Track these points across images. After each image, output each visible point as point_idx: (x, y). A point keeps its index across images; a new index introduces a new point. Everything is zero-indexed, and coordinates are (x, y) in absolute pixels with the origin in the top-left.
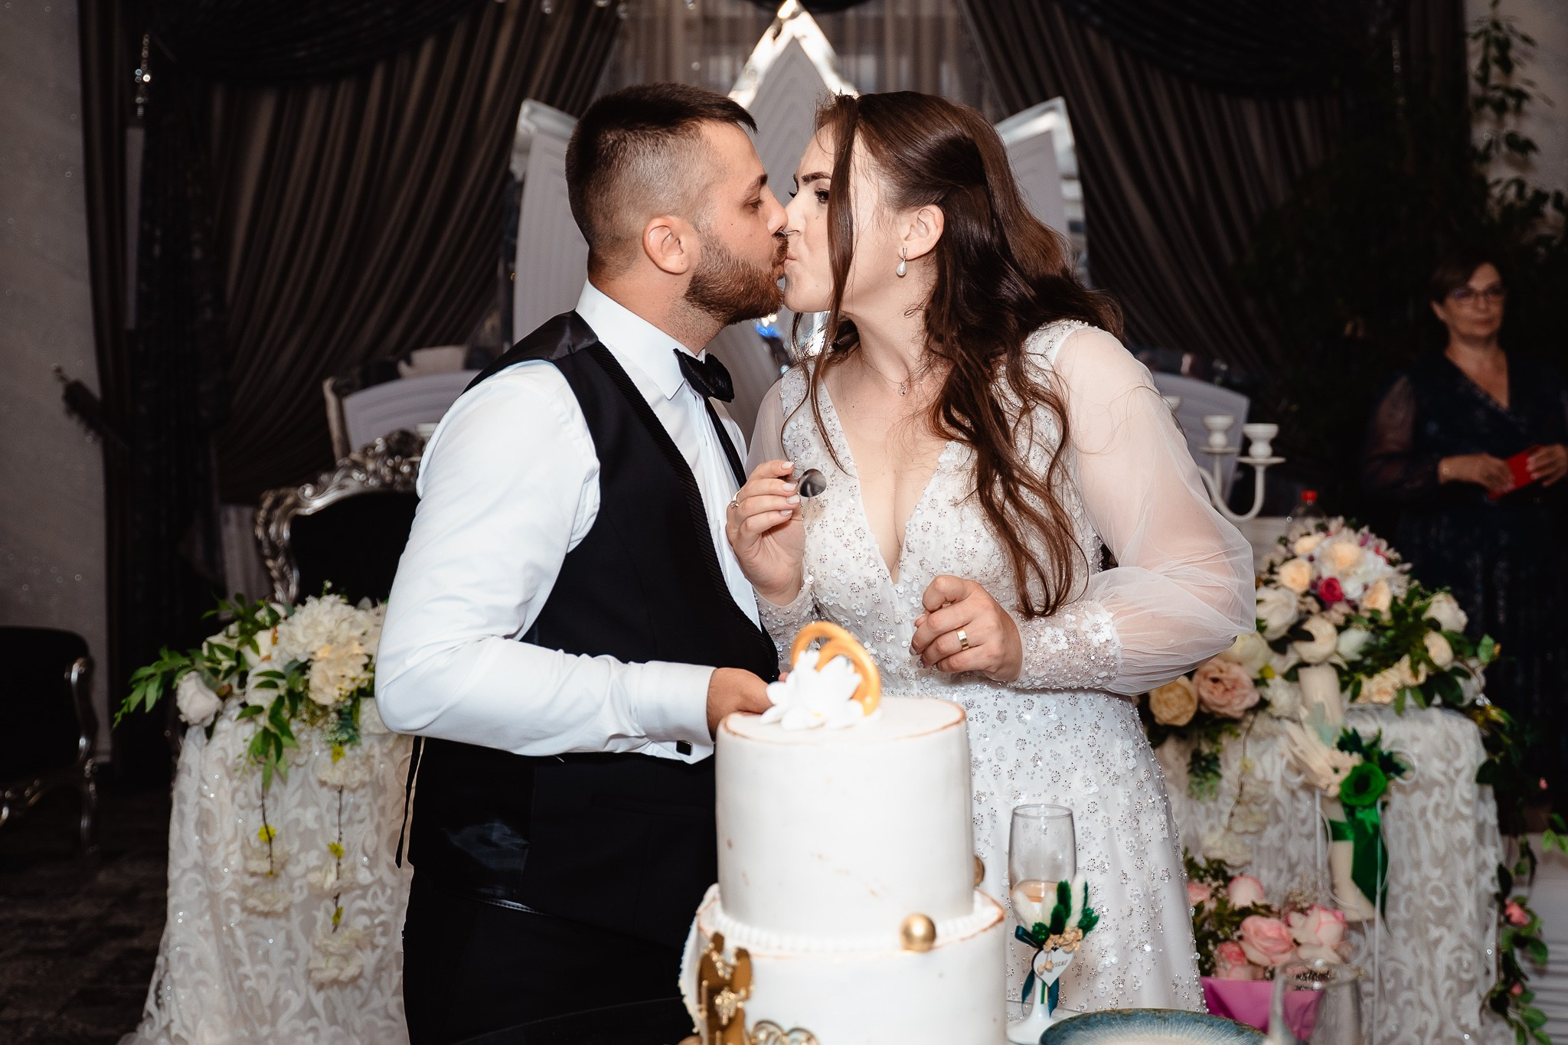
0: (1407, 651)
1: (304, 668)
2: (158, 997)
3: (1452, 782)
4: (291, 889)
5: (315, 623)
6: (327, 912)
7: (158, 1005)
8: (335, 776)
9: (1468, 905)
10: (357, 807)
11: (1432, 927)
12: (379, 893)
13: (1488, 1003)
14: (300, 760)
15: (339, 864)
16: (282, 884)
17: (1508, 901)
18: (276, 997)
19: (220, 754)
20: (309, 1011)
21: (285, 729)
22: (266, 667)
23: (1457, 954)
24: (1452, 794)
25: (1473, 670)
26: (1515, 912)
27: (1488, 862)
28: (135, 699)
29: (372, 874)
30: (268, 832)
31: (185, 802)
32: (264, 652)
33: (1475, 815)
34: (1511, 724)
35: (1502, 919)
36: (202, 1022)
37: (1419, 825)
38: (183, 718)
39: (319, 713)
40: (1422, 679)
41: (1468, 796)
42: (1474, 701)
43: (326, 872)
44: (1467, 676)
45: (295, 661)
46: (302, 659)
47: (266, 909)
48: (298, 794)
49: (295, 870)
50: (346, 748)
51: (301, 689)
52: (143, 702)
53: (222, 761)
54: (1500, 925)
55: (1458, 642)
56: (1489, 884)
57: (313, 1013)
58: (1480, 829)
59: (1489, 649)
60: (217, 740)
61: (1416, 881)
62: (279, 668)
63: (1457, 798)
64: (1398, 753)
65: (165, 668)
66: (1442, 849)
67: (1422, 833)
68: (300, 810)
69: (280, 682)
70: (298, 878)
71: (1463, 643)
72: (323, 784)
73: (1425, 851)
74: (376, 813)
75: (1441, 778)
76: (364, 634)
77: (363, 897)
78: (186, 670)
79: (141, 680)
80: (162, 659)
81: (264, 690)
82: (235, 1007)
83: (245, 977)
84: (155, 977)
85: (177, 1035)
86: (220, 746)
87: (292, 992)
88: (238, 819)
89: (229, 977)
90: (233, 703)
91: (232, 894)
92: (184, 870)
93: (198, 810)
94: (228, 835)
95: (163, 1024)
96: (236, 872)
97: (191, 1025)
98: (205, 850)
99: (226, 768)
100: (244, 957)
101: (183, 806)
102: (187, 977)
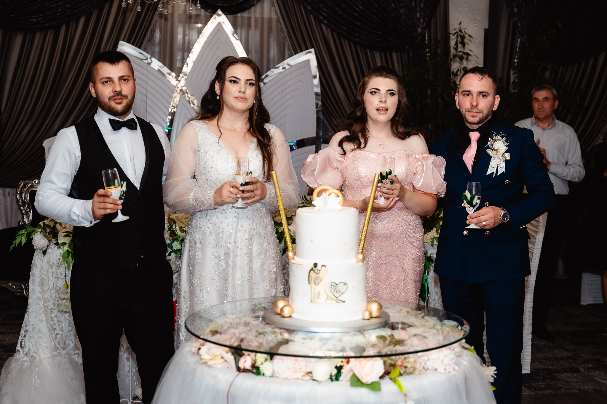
2: (21, 344)
7: (22, 347)
22: (64, 230)
28: (17, 241)
31: (35, 276)
36: (40, 351)
38: (35, 248)
52: (21, 242)
53: (48, 262)
60: (47, 255)
64: (432, 256)
65: (29, 231)
78: (35, 232)
79: (20, 235)
80: (27, 228)
82: (53, 345)
83: (57, 334)
84: (20, 338)
85: (32, 355)
86: (48, 257)
87: (70, 341)
88: (54, 282)
89: (51, 334)
90: (52, 243)
91: (53, 307)
92: (34, 299)
93: (40, 278)
94: (51, 287)
95: (25, 352)
96: (53, 300)
97: (37, 352)
98: (43, 292)
99: (50, 265)
100: (57, 327)
101: (34, 278)
102: (35, 335)
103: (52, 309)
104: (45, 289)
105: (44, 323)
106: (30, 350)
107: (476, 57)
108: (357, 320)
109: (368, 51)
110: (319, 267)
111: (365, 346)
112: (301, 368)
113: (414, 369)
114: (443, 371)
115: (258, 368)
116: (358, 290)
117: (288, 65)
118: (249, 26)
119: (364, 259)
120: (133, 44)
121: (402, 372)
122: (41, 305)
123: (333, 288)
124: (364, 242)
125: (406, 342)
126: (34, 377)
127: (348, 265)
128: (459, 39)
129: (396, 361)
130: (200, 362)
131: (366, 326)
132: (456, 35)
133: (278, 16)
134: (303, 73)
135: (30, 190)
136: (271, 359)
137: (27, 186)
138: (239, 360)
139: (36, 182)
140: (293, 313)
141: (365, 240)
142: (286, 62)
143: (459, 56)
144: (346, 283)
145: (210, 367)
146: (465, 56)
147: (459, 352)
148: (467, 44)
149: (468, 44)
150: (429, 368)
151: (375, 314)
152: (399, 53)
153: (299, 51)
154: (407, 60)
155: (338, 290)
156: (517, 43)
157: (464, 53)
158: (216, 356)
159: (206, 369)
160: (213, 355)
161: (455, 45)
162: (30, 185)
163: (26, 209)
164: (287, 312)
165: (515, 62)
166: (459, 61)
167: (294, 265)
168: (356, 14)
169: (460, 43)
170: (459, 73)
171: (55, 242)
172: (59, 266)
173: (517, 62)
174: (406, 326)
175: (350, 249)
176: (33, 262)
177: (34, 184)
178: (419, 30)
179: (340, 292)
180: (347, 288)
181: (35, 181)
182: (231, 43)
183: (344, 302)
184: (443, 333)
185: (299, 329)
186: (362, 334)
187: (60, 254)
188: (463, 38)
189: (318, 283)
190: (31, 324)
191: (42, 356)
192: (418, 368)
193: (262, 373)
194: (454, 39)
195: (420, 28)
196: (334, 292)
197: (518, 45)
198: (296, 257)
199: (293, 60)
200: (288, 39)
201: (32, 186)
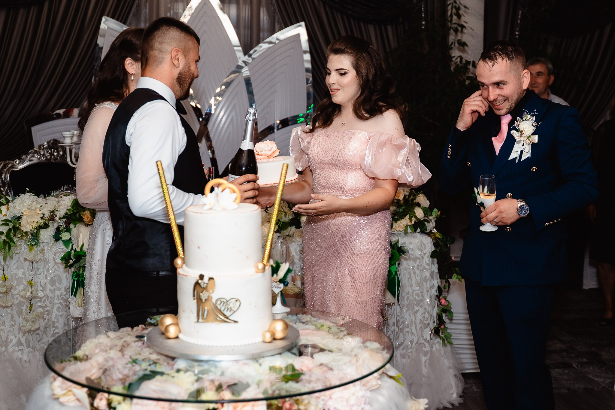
0: (408, 213)
1: (19, 218)
3: (423, 257)
4: (13, 298)
5: (23, 202)
6: (27, 306)
8: (31, 257)
9: (428, 299)
10: (38, 269)
11: (415, 307)
12: (46, 300)
13: (433, 331)
14: (17, 252)
15: (31, 288)
16: (10, 297)
17: (441, 297)
18: (7, 338)
20: (19, 343)
21: (12, 240)
22: (4, 218)
23: (423, 315)
24: (423, 261)
25: (431, 220)
26: (443, 301)
27: (435, 284)
29: (44, 293)
30: (5, 277)
32: (4, 213)
33: (430, 269)
34: (443, 238)
35: (439, 304)
37: (412, 272)
39: (24, 235)
40: (413, 223)
41: (428, 262)
42: (431, 231)
43: (27, 291)
44: (428, 222)
45: (16, 216)
46: (18, 215)
47: (4, 305)
48: (16, 264)
49: (15, 292)
50: (35, 247)
51: (18, 226)
54: (438, 305)
55: (426, 210)
56: (434, 292)
57: (21, 344)
58: (432, 274)
59: (436, 212)
61: (411, 291)
62: (9, 219)
63: (424, 263)
64: (404, 247)
66: (419, 280)
67: (412, 275)
68: (17, 270)
69: (10, 224)
70: (16, 295)
71: (427, 211)
72: (26, 260)
73: (414, 281)
74: (45, 271)
75: (420, 256)
76: (41, 207)
77: (40, 301)
81: (4, 226)
87: (13, 337)
107: (471, 29)
108: (255, 343)
109: (362, 24)
110: (206, 279)
116: (255, 306)
117: (277, 39)
120: (117, 20)
123: (223, 306)
125: (302, 377)
128: (454, 10)
129: (283, 403)
130: (52, 397)
131: (265, 352)
132: (451, 6)
134: (293, 48)
135: (10, 171)
136: (131, 400)
137: (8, 166)
138: (94, 398)
139: (17, 162)
140: (180, 332)
142: (275, 36)
143: (454, 28)
144: (238, 300)
145: (61, 404)
146: (460, 29)
147: (376, 384)
148: (462, 16)
149: (464, 16)
150: (331, 409)
151: (279, 335)
152: (394, 26)
153: (289, 24)
154: (402, 33)
155: (229, 307)
156: (519, 14)
157: (459, 25)
158: (70, 391)
161: (449, 16)
162: (10, 165)
163: (7, 189)
164: (172, 331)
165: (516, 35)
166: (454, 34)
169: (455, 14)
170: (453, 46)
173: (518, 35)
174: (316, 351)
175: (247, 257)
177: (15, 164)
179: (231, 310)
180: (240, 305)
181: (15, 161)
182: (218, 17)
183: (237, 322)
184: (357, 361)
186: (257, 361)
188: (458, 9)
189: (206, 300)
194: (448, 11)
196: (224, 310)
197: (520, 17)
198: (184, 266)
199: (283, 34)
200: (278, 12)
201: (13, 167)
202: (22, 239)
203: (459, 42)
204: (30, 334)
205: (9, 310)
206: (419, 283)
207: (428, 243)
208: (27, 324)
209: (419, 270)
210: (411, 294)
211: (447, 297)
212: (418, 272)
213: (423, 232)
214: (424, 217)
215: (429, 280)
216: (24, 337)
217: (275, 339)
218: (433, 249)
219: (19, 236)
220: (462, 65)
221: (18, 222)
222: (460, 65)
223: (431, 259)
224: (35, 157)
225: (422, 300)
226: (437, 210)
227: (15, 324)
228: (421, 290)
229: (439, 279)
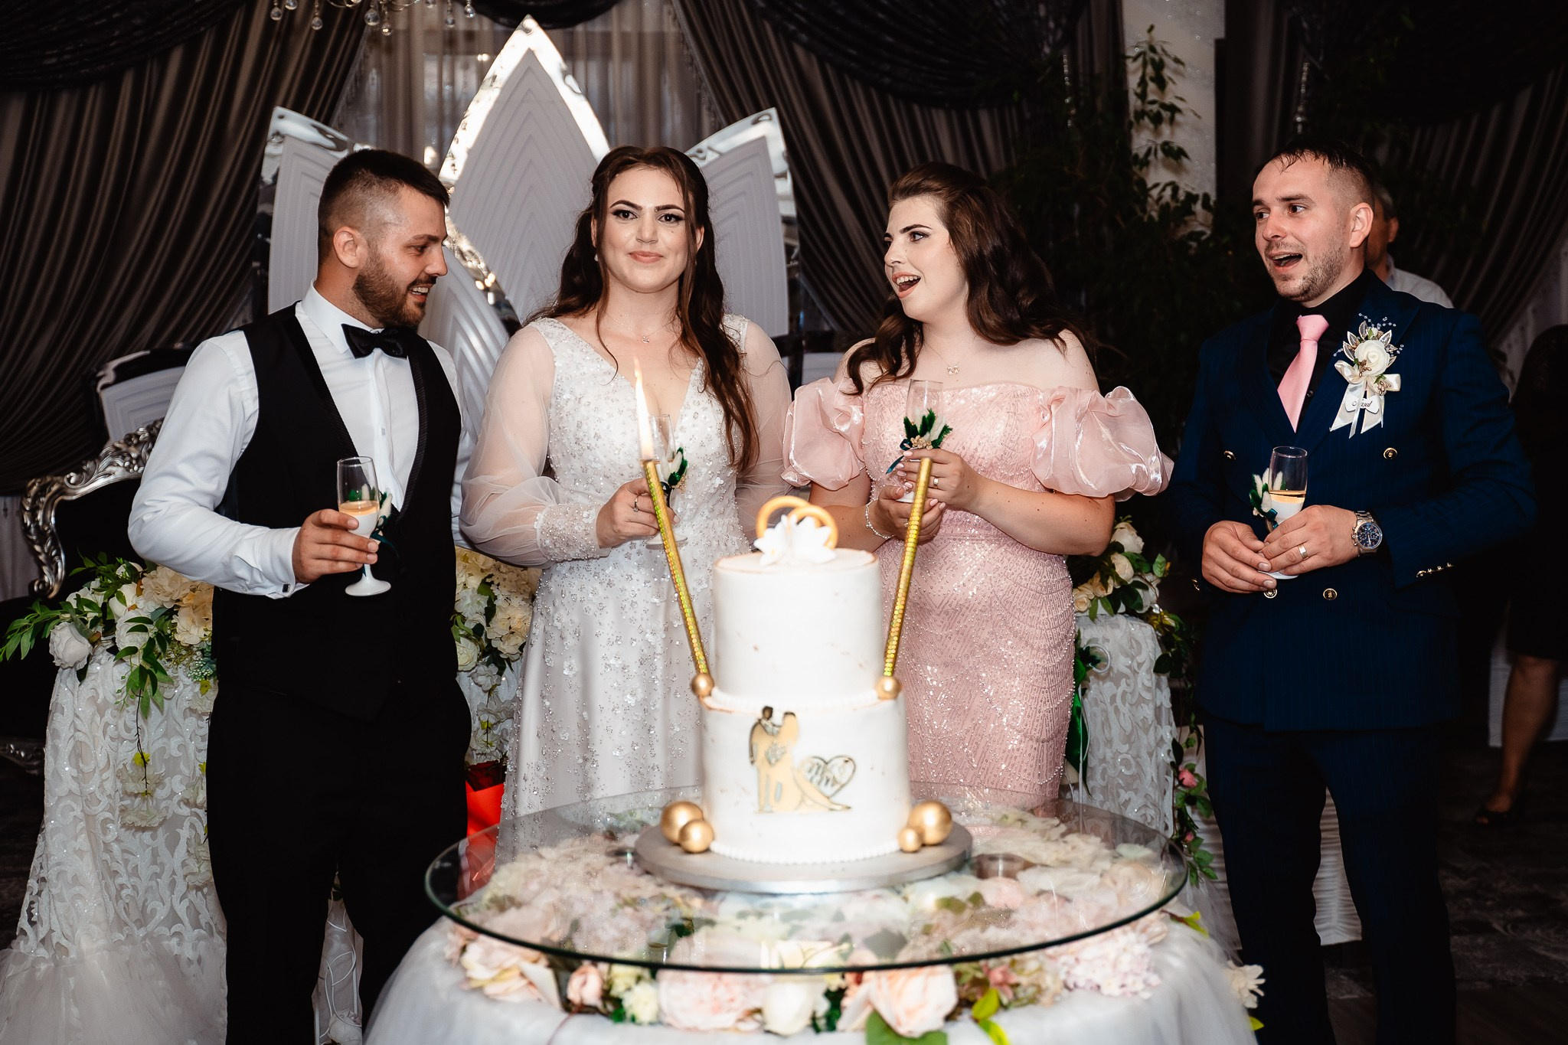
0: (1098, 570)
1: (171, 613)
2: (31, 915)
3: (1135, 673)
7: (32, 923)
8: (204, 705)
9: (1150, 771)
11: (1122, 791)
13: (1167, 848)
14: (171, 694)
16: (155, 804)
17: (1181, 768)
19: (91, 693)
20: (173, 918)
21: (159, 668)
22: (133, 615)
23: (1143, 812)
24: (1136, 683)
25: (1150, 583)
26: (1186, 777)
27: (1164, 737)
28: (10, 647)
30: (143, 757)
31: (59, 737)
32: (129, 604)
33: (1153, 700)
34: (1181, 625)
35: (1177, 783)
36: (78, 932)
37: (1111, 709)
38: (57, 663)
39: (184, 652)
40: (1110, 591)
41: (1148, 684)
42: (1151, 609)
43: (198, 788)
44: (1145, 588)
45: (163, 607)
46: (168, 606)
47: (144, 824)
48: (165, 726)
49: (163, 792)
50: (211, 681)
51: (169, 632)
52: (18, 650)
53: (93, 699)
54: (1174, 788)
55: (1137, 561)
56: (1165, 755)
57: (178, 920)
58: (1158, 710)
59: (1160, 566)
60: (88, 680)
61: (1109, 755)
62: (146, 615)
63: (1140, 686)
64: (1093, 648)
65: (38, 620)
66: (1129, 729)
67: (1112, 716)
68: (165, 740)
69: (149, 627)
70: (164, 799)
71: (1142, 562)
72: (192, 712)
73: (1115, 731)
75: (1127, 671)
78: (57, 621)
79: (15, 631)
80: (34, 612)
81: (135, 634)
82: (112, 915)
83: (122, 886)
84: (27, 899)
85: (58, 943)
86: (91, 686)
87: (157, 903)
88: (109, 749)
89: (107, 887)
90: (100, 649)
91: (108, 815)
92: (60, 798)
93: (72, 743)
94: (102, 764)
95: (41, 937)
96: (109, 796)
97: (70, 934)
98: (81, 777)
99: (97, 705)
100: (121, 869)
101: (57, 741)
102: (64, 892)
103: (106, 821)
104: (86, 769)
105: (88, 858)
106: (51, 931)
107: (1196, 114)
108: (885, 855)
109: (916, 108)
110: (777, 717)
111: (905, 932)
112: (732, 1000)
113: (1040, 990)
114: (1117, 991)
115: (618, 1002)
116: (883, 773)
117: (712, 152)
118: (607, 55)
119: (898, 688)
120: (309, 115)
121: (1005, 1001)
122: (78, 812)
123: (816, 773)
124: (898, 641)
126: (63, 999)
127: (855, 710)
128: (1150, 70)
129: (989, 970)
130: (466, 987)
131: (910, 871)
132: (1140, 60)
133: (680, 26)
134: (751, 174)
135: (56, 502)
136: (654, 976)
137: (50, 491)
138: (568, 980)
139: (73, 480)
140: (713, 839)
141: (899, 636)
142: (705, 144)
143: (1152, 114)
144: (851, 759)
145: (491, 1000)
146: (1166, 114)
147: (1159, 934)
148: (1170, 83)
149: (1174, 83)
150: (1081, 983)
151: (932, 836)
152: (995, 111)
153: (736, 114)
154: (1016, 129)
155: (830, 776)
156: (1302, 72)
157: (1163, 106)
158: (507, 970)
159: (479, 1007)
160: (499, 967)
161: (1139, 85)
162: (55, 488)
163: (49, 549)
164: (696, 837)
165: (1297, 123)
166: (1151, 126)
167: (713, 712)
168: (881, 16)
169: (1152, 79)
170: (1151, 158)
171: (110, 645)
172: (121, 710)
173: (1301, 123)
174: (1016, 866)
175: (861, 666)
176: (52, 700)
177: (68, 484)
178: (1047, 50)
179: (835, 782)
180: (854, 771)
181: (68, 476)
182: (562, 101)
183: (849, 808)
184: (1115, 883)
185: (727, 887)
186: (899, 892)
187: (123, 678)
188: (1159, 66)
189: (777, 761)
190: (54, 860)
191: (85, 945)
192: (1047, 989)
193: (629, 1015)
194: (1135, 72)
195: (1049, 45)
196: (819, 783)
197: (1304, 78)
198: (715, 691)
199: (723, 139)
200: (708, 84)
201: (62, 491)
202: (178, 664)
203: (1166, 147)
204: (200, 893)
205: (147, 835)
206: (1127, 734)
207: (1145, 638)
208: (199, 867)
209: (1127, 705)
210: (1110, 761)
211: (1195, 765)
212: (1124, 709)
213: (1131, 613)
214: (1134, 576)
215: (1152, 728)
216: (186, 903)
217: (924, 845)
218: (1159, 653)
219: (172, 656)
220: (1179, 204)
221: (168, 623)
222: (1173, 205)
223: (1154, 676)
224: (118, 465)
225: (1137, 777)
226: (1164, 559)
227: (162, 871)
228: (1133, 752)
229: (1174, 724)
